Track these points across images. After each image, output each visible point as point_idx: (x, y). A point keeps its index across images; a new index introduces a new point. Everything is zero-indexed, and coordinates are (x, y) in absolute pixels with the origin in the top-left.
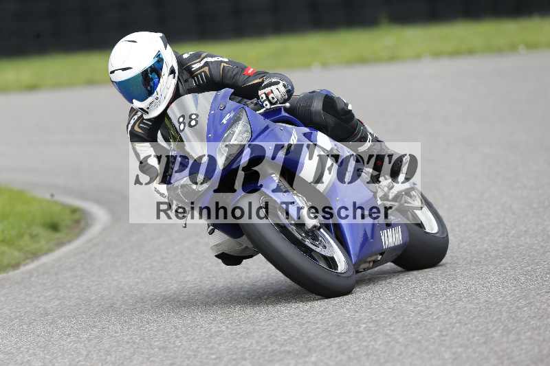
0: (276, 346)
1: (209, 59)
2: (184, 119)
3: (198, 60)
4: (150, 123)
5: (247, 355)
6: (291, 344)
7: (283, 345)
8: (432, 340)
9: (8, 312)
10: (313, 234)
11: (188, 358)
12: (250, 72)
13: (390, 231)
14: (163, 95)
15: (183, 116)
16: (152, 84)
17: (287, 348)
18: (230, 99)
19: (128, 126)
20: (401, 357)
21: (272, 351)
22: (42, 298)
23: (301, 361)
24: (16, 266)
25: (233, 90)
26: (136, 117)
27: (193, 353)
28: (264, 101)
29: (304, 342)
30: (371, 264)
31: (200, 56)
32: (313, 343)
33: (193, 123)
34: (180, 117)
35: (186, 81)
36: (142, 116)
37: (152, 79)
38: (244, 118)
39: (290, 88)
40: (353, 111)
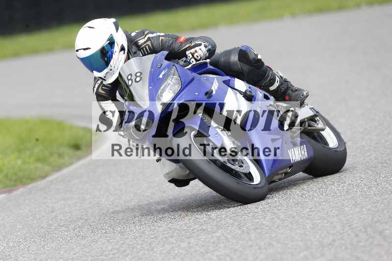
1: (150, 35)
2: (131, 77)
4: (110, 86)
12: (181, 40)
13: (296, 149)
14: (116, 67)
15: (131, 75)
19: (94, 89)
25: (168, 52)
26: (99, 83)
28: (191, 59)
30: (283, 175)
31: (144, 34)
33: (138, 79)
34: (128, 75)
35: (135, 53)
36: (102, 82)
37: (108, 52)
39: (210, 47)
40: (262, 60)
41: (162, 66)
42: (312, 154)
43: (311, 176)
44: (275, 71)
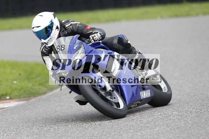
0: (142, 125)
1: (72, 23)
2: (59, 47)
3: (68, 23)
4: (49, 48)
5: (132, 128)
6: (148, 123)
7: (145, 124)
8: (202, 123)
9: (42, 111)
10: (110, 93)
11: (109, 129)
12: (88, 28)
13: (144, 92)
14: (54, 38)
15: (59, 46)
16: (49, 33)
17: (147, 125)
18: (78, 39)
19: (40, 49)
20: (190, 129)
21: (141, 126)
22: (54, 106)
23: (152, 130)
24: (45, 93)
25: (80, 35)
26: (44, 46)
27: (111, 127)
28: (92, 40)
29: (153, 123)
30: (136, 105)
31: (69, 22)
32: (157, 123)
33: (63, 49)
34: (58, 46)
35: (63, 31)
36: (46, 46)
37: (49, 31)
38: (83, 47)
39: (102, 34)
40: (130, 44)
41: (76, 43)
42: (153, 95)
43: (152, 106)
44: (136, 50)
